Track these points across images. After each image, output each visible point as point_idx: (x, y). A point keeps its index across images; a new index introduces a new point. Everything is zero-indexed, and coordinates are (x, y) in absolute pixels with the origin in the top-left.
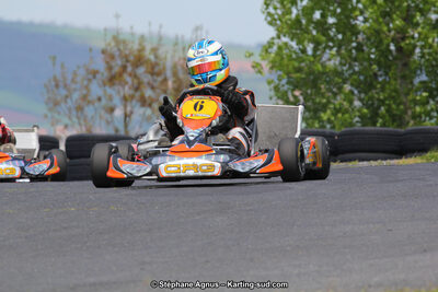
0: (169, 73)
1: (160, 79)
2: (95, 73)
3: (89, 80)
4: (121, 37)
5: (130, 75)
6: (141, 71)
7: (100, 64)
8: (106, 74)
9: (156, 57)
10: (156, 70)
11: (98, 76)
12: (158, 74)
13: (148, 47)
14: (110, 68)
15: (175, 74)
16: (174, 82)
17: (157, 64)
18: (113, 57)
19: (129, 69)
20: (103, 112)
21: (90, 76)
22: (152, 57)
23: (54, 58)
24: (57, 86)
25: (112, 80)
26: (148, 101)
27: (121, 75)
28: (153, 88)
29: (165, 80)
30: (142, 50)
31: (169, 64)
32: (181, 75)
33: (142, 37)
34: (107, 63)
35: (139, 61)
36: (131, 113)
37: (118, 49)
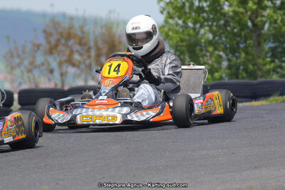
0: (92, 44)
1: (86, 48)
2: (38, 46)
3: (36, 51)
4: (57, 20)
5: (64, 45)
6: (71, 42)
7: (41, 40)
8: (47, 46)
9: (83, 32)
10: (84, 41)
11: (41, 48)
12: (85, 44)
13: (77, 25)
14: (49, 42)
15: (96, 44)
17: (83, 38)
18: (51, 34)
19: (63, 41)
20: (46, 73)
21: (36, 48)
22: (79, 33)
23: (8, 37)
24: (12, 56)
25: (51, 50)
26: (77, 64)
27: (56, 46)
28: (81, 54)
29: (90, 48)
30: (71, 27)
31: (92, 38)
32: (100, 44)
33: (72, 18)
34: (47, 38)
35: (69, 36)
36: (67, 72)
37: (55, 29)
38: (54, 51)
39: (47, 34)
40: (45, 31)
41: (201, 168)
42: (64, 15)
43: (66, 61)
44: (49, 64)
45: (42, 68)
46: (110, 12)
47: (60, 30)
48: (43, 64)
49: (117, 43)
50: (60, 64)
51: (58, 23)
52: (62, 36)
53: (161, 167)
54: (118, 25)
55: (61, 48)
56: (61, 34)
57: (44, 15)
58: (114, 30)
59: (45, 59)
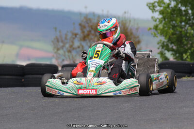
2: (76, 35)
3: (74, 38)
4: (89, 17)
5: (93, 35)
7: (78, 31)
8: (82, 35)
11: (78, 36)
14: (83, 32)
18: (84, 27)
19: (93, 32)
21: (74, 36)
23: (56, 28)
24: (58, 41)
25: (84, 38)
27: (88, 35)
33: (99, 16)
34: (82, 29)
37: (88, 23)
38: (87, 39)
39: (82, 27)
40: (80, 25)
41: (185, 120)
42: (94, 14)
44: (83, 47)
45: (78, 50)
46: (125, 13)
47: (91, 24)
48: (79, 47)
49: (129, 34)
51: (90, 19)
52: (92, 28)
53: (158, 119)
54: (130, 21)
55: (91, 37)
56: (91, 27)
57: (80, 14)
58: (127, 25)
59: (81, 44)
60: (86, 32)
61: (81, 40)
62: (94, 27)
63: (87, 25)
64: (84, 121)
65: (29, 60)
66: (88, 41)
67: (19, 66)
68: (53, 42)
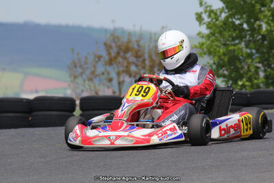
0: (146, 56)
1: (141, 60)
2: (100, 57)
3: (97, 62)
4: (116, 34)
5: (122, 58)
6: (129, 55)
7: (104, 53)
8: (107, 58)
9: (139, 46)
10: (139, 54)
11: (102, 59)
12: (140, 57)
13: (134, 39)
14: (109, 54)
15: (150, 57)
16: (150, 62)
17: (139, 51)
18: (111, 47)
19: (122, 54)
20: (105, 82)
21: (97, 60)
22: (136, 47)
23: (73, 50)
24: (75, 66)
25: (111, 62)
26: (133, 74)
27: (115, 58)
28: (137, 66)
29: (144, 60)
30: (129, 41)
31: (146, 51)
32: (154, 58)
33: (130, 34)
34: (108, 50)
35: (127, 50)
36: (123, 81)
37: (115, 42)
38: (113, 63)
39: (108, 47)
40: (105, 44)
42: (123, 31)
43: (123, 72)
44: (108, 73)
45: (102, 77)
46: (163, 28)
47: (119, 43)
48: (103, 74)
50: (118, 74)
51: (118, 38)
52: (120, 49)
55: (120, 59)
56: (119, 47)
57: (106, 30)
59: (106, 70)
60: (113, 54)
61: (106, 64)
62: (122, 48)
63: (114, 45)
64: (111, 171)
65: (37, 92)
66: (115, 66)
67: (24, 101)
68: (68, 67)
